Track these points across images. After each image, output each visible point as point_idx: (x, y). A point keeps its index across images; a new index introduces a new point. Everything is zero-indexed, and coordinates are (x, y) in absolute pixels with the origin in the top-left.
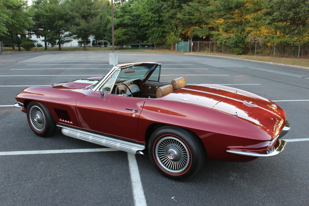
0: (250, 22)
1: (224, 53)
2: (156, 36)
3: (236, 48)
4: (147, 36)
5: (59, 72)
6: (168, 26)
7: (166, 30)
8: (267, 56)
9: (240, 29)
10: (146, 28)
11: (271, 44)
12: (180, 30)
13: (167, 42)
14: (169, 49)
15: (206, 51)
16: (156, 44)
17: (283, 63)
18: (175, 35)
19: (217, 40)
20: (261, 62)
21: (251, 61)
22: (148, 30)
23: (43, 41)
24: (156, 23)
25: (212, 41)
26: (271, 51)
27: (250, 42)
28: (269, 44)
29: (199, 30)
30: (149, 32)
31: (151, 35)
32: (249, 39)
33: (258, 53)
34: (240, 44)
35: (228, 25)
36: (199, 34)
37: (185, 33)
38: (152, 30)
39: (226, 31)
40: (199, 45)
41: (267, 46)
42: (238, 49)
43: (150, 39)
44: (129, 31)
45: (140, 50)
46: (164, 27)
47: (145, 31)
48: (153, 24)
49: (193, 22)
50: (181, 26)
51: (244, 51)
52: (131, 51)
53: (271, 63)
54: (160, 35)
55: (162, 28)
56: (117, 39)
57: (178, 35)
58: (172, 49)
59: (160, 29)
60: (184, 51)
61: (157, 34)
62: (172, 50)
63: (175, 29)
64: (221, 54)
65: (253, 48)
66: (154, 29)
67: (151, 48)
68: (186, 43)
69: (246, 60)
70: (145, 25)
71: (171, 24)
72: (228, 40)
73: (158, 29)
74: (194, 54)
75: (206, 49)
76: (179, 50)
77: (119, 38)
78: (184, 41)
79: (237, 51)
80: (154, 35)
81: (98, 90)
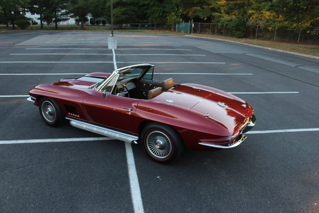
0: (252, 4)
1: (225, 36)
2: (156, 16)
3: (237, 31)
4: (147, 16)
5: (59, 58)
6: (169, 6)
7: (166, 10)
8: (268, 40)
9: (242, 12)
10: (146, 7)
11: (272, 28)
12: (181, 10)
13: (167, 23)
14: (170, 30)
15: (207, 33)
16: (156, 25)
17: (282, 50)
18: (176, 15)
19: (218, 22)
20: (260, 47)
21: (251, 45)
22: (148, 9)
23: (38, 19)
24: (156, 3)
25: (213, 23)
26: (272, 36)
27: (251, 26)
28: (270, 28)
29: (200, 11)
30: (149, 11)
31: (152, 14)
32: (251, 22)
33: (259, 37)
34: (241, 28)
35: (230, 6)
36: (200, 15)
37: (186, 13)
38: (152, 10)
39: (228, 13)
40: (200, 27)
41: (268, 30)
42: (239, 32)
43: (150, 19)
44: (129, 10)
45: (140, 30)
46: (165, 7)
47: (145, 10)
48: (153, 3)
49: (195, 2)
50: (182, 6)
51: (245, 34)
52: (131, 32)
53: (270, 49)
54: (161, 14)
55: (162, 8)
56: (116, 18)
57: (179, 16)
58: (173, 29)
59: (160, 8)
60: (185, 32)
61: (158, 14)
62: (172, 31)
63: (176, 9)
64: (222, 37)
65: (254, 32)
66: (154, 8)
67: (151, 27)
68: (187, 24)
69: (246, 44)
70: (145, 4)
71: (172, 4)
72: (229, 23)
73: (159, 9)
74: (195, 36)
75: (206, 31)
76: (179, 31)
77: (118, 17)
78: (185, 22)
79: (238, 34)
80: (154, 15)
81: (100, 91)
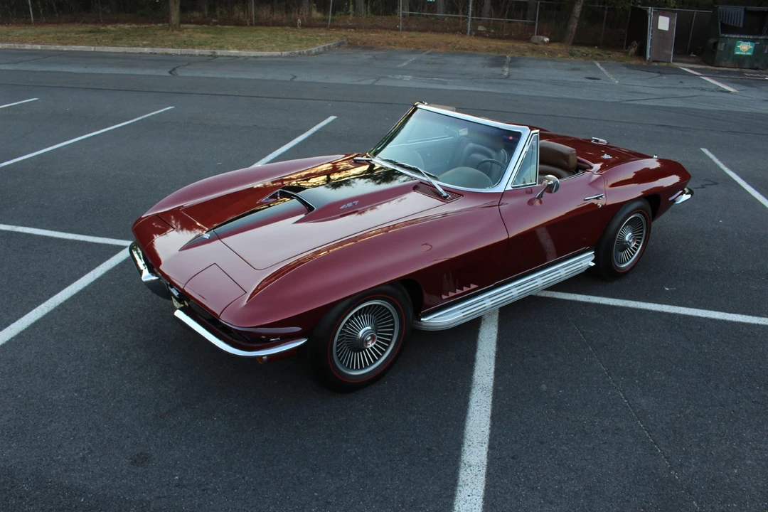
81: (509, 188)
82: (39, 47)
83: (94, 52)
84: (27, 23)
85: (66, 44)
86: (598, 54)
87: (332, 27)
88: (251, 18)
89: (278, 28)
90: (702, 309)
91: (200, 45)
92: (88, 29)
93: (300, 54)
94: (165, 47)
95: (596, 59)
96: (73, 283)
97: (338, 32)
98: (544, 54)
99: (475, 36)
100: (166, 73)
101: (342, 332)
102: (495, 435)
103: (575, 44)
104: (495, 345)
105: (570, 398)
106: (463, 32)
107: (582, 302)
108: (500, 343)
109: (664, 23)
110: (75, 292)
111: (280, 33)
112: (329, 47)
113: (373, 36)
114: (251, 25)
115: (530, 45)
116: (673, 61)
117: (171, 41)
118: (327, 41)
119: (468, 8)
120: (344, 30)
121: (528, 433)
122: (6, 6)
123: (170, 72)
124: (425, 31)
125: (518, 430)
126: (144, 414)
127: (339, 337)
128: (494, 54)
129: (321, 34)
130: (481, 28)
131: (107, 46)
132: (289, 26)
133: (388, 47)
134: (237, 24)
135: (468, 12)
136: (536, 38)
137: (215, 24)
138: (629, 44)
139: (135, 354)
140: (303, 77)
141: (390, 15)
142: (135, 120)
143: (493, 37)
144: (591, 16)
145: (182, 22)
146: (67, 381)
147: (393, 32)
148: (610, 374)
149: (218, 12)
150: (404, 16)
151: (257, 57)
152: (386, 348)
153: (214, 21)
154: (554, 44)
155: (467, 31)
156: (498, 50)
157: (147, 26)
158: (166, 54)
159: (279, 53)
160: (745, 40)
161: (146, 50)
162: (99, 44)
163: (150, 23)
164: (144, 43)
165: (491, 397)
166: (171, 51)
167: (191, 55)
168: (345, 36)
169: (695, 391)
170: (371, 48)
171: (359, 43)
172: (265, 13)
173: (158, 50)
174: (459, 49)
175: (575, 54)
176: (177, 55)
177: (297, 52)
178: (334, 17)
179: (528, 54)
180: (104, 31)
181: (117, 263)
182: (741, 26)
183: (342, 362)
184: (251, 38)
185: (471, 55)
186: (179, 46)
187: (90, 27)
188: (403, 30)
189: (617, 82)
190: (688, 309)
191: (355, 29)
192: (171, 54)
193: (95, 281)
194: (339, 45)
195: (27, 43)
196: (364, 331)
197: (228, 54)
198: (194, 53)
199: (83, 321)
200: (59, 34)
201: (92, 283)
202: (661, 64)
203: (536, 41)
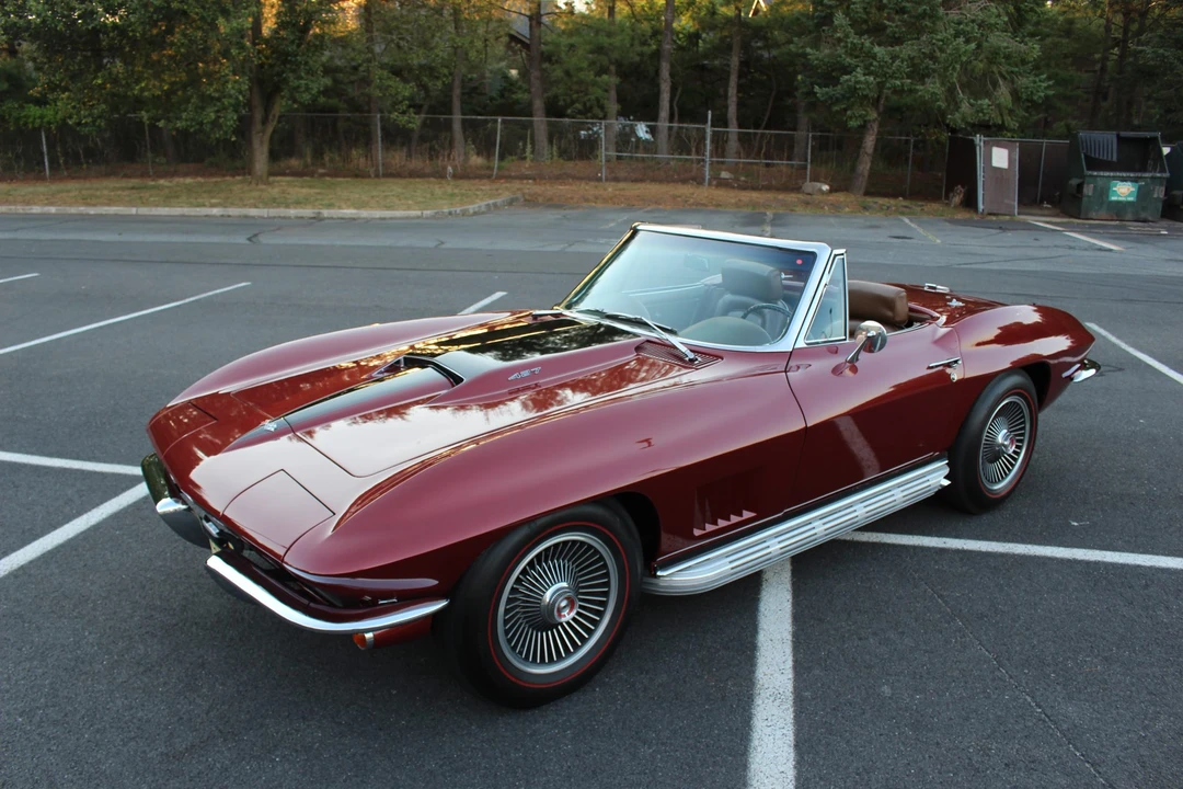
81: (801, 344)
82: (53, 210)
83: (137, 215)
84: (40, 178)
85: (94, 205)
86: (906, 207)
87: (499, 178)
88: (377, 166)
89: (417, 180)
90: (1141, 553)
91: (298, 203)
92: (130, 185)
93: (450, 213)
94: (245, 206)
95: (903, 214)
96: (49, 532)
97: (508, 185)
98: (822, 208)
99: (718, 186)
100: (241, 239)
101: (513, 590)
102: (807, 779)
103: (867, 193)
104: (790, 621)
105: (937, 709)
106: (699, 181)
107: (933, 548)
108: (797, 617)
109: (1000, 157)
110: (49, 548)
111: (421, 187)
112: (495, 205)
113: (562, 189)
114: (377, 176)
115: (800, 196)
116: (1019, 214)
117: (254, 198)
118: (490, 197)
119: (705, 145)
120: (518, 181)
121: (868, 773)
122: (10, 155)
123: (249, 239)
124: (642, 181)
125: (847, 768)
126: (144, 752)
127: (509, 601)
128: (748, 210)
129: (483, 188)
130: (724, 175)
131: (157, 206)
132: (435, 177)
133: (585, 204)
134: (356, 176)
135: (705, 151)
136: (809, 186)
137: (323, 175)
138: (950, 189)
139: (141, 647)
140: (453, 242)
141: (588, 158)
142: (187, 300)
143: (743, 188)
144: (889, 153)
145: (272, 174)
146: (7, 696)
147: (592, 183)
148: (1001, 664)
149: (327, 159)
150: (608, 161)
151: (384, 219)
152: (596, 623)
153: (321, 171)
154: (837, 194)
155: (704, 180)
156: (755, 205)
157: (219, 179)
158: (246, 217)
159: (419, 213)
160: (1124, 180)
161: (215, 211)
162: (145, 203)
163: (224, 176)
164: (214, 201)
165: (791, 710)
166: (253, 212)
167: (284, 218)
168: (518, 189)
169: (1163, 689)
170: (559, 206)
171: (540, 200)
172: (398, 158)
173: (234, 211)
174: (693, 204)
175: (870, 207)
176: (263, 218)
177: (446, 210)
178: (505, 164)
179: (800, 210)
180: (154, 187)
181: (130, 502)
182: (1115, 159)
183: (514, 648)
184: (375, 193)
185: (712, 212)
186: (266, 205)
187: (134, 182)
188: (607, 180)
189: (939, 241)
190: (1117, 554)
191: (534, 179)
192: (253, 217)
193: (89, 529)
194: (511, 202)
195: (35, 204)
196: (554, 591)
197: (340, 216)
198: (287, 215)
199: (56, 594)
200: (84, 192)
201: (82, 533)
202: (1001, 218)
203: (809, 190)
